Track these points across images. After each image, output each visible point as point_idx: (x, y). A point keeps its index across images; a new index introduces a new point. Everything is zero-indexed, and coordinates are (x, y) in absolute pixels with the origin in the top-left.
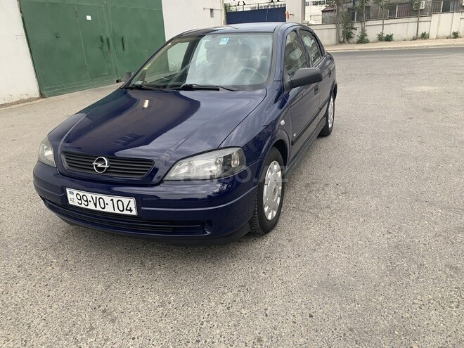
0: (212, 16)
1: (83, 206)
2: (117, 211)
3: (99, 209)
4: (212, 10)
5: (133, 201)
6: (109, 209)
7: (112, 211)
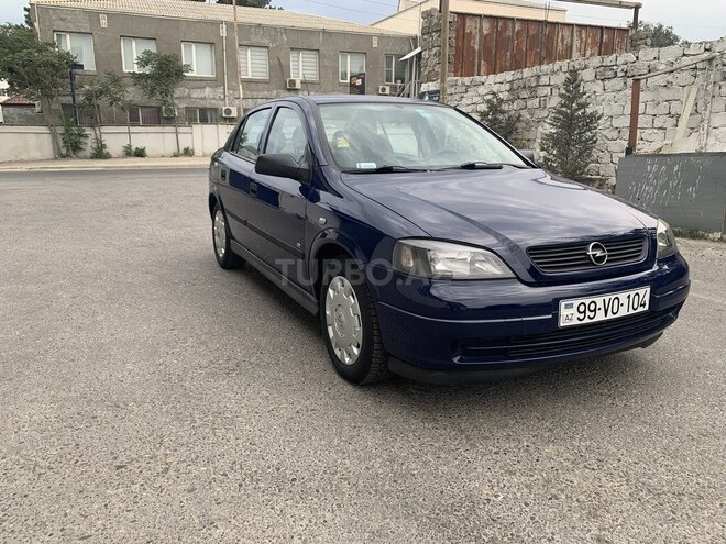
2: (631, 311)
3: (610, 316)
5: (649, 289)
6: (622, 312)
7: (627, 314)
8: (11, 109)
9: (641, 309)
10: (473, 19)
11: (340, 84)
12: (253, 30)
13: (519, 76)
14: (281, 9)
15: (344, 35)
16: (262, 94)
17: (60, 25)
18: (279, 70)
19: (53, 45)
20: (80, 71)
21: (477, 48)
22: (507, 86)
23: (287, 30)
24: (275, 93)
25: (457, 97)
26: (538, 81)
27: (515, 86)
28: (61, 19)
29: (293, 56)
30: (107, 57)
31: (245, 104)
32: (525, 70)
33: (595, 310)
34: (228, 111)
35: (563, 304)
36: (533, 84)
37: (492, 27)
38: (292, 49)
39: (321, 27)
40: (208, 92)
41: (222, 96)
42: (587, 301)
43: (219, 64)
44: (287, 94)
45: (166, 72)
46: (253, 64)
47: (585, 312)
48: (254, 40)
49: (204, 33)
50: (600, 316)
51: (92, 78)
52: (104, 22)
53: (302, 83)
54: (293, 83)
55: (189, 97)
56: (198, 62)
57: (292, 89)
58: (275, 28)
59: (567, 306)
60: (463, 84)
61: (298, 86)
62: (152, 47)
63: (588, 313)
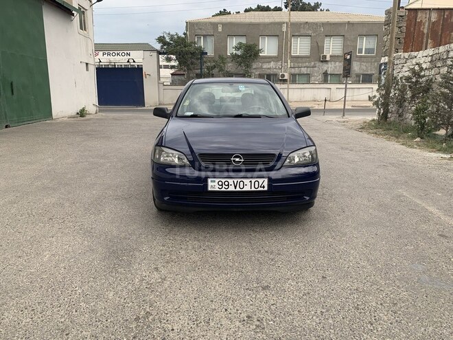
0: (87, 70)
1: (223, 189)
2: (253, 189)
3: (238, 189)
4: (87, 64)
5: (266, 180)
6: (247, 188)
7: (250, 190)
8: (175, 77)
9: (262, 189)
10: (424, 12)
11: (357, 57)
12: (302, 26)
13: (437, 51)
14: (328, 10)
15: (363, 24)
16: (304, 65)
17: (199, 32)
18: (317, 49)
19: (195, 43)
20: (206, 56)
21: (425, 31)
22: (430, 59)
23: (323, 24)
24: (313, 63)
25: (400, 66)
26: (448, 55)
27: (434, 59)
28: (200, 29)
29: (327, 40)
30: (220, 47)
31: (293, 71)
32: (441, 48)
33: (228, 185)
34: (283, 76)
35: (209, 180)
36: (445, 57)
37: (439, 16)
38: (326, 36)
39: (347, 20)
40: (272, 64)
41: (280, 67)
42: (223, 180)
43: (280, 48)
44: (321, 64)
45: (250, 54)
46: (301, 47)
47: (222, 185)
48: (303, 32)
49: (273, 30)
50: (232, 188)
51: (212, 59)
52: (220, 29)
53: (331, 56)
54: (325, 57)
55: (261, 68)
56: (268, 47)
57: (324, 61)
58: (316, 24)
59: (212, 181)
60: (404, 57)
61: (328, 59)
62: (243, 40)
63: (224, 186)
